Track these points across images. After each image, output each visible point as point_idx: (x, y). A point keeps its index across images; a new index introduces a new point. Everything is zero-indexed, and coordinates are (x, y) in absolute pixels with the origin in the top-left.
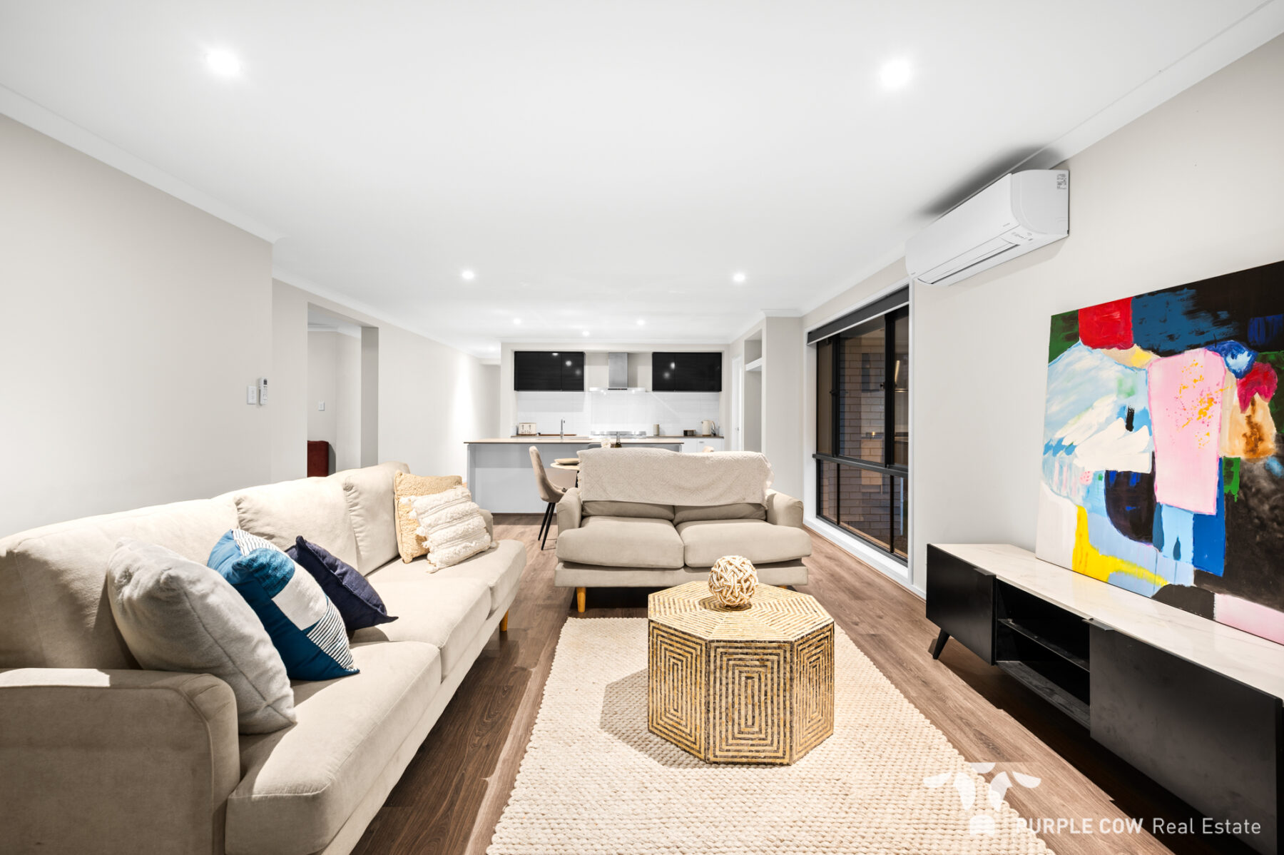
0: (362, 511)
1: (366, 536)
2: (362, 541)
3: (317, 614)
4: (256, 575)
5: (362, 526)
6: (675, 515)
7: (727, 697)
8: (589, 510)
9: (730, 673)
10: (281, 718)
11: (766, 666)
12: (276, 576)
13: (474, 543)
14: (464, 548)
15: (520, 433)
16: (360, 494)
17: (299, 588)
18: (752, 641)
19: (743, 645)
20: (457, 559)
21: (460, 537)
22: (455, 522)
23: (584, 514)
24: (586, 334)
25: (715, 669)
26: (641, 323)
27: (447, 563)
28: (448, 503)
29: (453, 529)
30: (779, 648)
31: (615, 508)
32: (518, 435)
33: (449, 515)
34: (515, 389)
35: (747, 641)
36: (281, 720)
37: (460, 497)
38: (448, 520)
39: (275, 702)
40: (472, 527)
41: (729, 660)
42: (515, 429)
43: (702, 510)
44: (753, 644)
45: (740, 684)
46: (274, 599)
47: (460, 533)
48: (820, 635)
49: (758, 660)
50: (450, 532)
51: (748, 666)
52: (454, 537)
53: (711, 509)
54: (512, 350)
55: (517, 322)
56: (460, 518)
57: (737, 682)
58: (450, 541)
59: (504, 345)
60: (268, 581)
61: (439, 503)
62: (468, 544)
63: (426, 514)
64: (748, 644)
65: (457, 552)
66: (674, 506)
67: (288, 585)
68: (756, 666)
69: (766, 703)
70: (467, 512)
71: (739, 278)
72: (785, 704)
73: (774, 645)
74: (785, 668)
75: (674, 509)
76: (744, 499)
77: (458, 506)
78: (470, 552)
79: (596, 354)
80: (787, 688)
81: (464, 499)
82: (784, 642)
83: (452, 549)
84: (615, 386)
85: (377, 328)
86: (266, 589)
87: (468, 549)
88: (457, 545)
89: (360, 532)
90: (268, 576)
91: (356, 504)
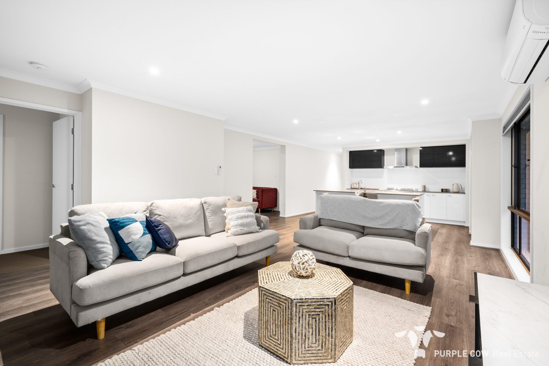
0: (210, 211)
1: (211, 220)
2: (209, 222)
3: (133, 239)
4: (114, 224)
5: (210, 217)
6: (364, 231)
7: (266, 316)
8: (322, 223)
9: (267, 305)
10: (100, 266)
11: (280, 307)
12: (120, 225)
13: (246, 228)
14: (240, 230)
15: (352, 187)
16: (210, 205)
17: (128, 230)
18: (275, 292)
19: (271, 293)
20: (237, 233)
21: (240, 225)
22: (239, 219)
23: (320, 224)
24: (378, 141)
25: (261, 301)
26: (399, 132)
27: (233, 234)
28: (238, 212)
29: (237, 221)
30: (286, 300)
31: (333, 223)
32: (352, 188)
33: (236, 216)
34: (350, 168)
35: (273, 292)
36: (100, 267)
37: (245, 210)
38: (236, 218)
39: (99, 261)
40: (246, 222)
41: (266, 298)
42: (351, 185)
43: (377, 230)
44: (276, 294)
45: (270, 312)
46: (118, 232)
47: (239, 223)
48: (321, 302)
49: (277, 303)
50: (236, 222)
51: (274, 304)
52: (236, 225)
53: (382, 230)
54: (347, 151)
55: (339, 138)
56: (241, 218)
57: (269, 310)
58: (235, 226)
59: (343, 149)
60: (117, 226)
61: (234, 211)
62: (243, 228)
63: (229, 215)
64: (274, 293)
65: (237, 231)
66: (364, 226)
67: (124, 229)
68: (276, 306)
69: (280, 326)
70: (245, 216)
71: (425, 102)
72: (288, 331)
73: (284, 297)
74: (288, 312)
75: (363, 227)
76: (401, 227)
77: (242, 213)
78: (243, 232)
79: (390, 150)
80: (289, 323)
81: (247, 211)
82: (288, 298)
83: (235, 229)
84: (400, 166)
85: (285, 146)
86: (116, 228)
87: (242, 230)
88: (238, 228)
89: (209, 219)
90: (117, 225)
91: (208, 209)
